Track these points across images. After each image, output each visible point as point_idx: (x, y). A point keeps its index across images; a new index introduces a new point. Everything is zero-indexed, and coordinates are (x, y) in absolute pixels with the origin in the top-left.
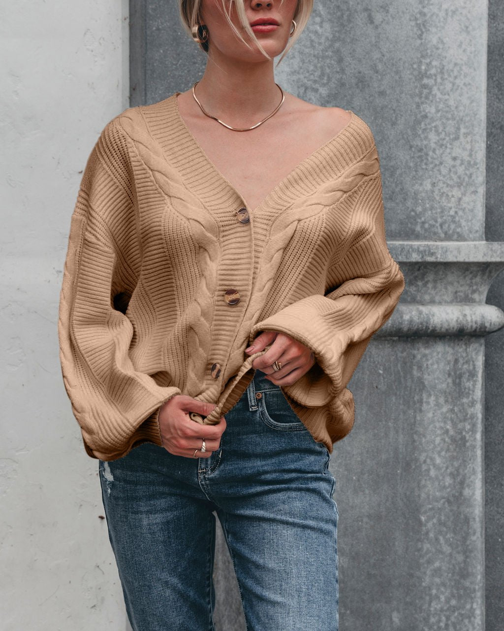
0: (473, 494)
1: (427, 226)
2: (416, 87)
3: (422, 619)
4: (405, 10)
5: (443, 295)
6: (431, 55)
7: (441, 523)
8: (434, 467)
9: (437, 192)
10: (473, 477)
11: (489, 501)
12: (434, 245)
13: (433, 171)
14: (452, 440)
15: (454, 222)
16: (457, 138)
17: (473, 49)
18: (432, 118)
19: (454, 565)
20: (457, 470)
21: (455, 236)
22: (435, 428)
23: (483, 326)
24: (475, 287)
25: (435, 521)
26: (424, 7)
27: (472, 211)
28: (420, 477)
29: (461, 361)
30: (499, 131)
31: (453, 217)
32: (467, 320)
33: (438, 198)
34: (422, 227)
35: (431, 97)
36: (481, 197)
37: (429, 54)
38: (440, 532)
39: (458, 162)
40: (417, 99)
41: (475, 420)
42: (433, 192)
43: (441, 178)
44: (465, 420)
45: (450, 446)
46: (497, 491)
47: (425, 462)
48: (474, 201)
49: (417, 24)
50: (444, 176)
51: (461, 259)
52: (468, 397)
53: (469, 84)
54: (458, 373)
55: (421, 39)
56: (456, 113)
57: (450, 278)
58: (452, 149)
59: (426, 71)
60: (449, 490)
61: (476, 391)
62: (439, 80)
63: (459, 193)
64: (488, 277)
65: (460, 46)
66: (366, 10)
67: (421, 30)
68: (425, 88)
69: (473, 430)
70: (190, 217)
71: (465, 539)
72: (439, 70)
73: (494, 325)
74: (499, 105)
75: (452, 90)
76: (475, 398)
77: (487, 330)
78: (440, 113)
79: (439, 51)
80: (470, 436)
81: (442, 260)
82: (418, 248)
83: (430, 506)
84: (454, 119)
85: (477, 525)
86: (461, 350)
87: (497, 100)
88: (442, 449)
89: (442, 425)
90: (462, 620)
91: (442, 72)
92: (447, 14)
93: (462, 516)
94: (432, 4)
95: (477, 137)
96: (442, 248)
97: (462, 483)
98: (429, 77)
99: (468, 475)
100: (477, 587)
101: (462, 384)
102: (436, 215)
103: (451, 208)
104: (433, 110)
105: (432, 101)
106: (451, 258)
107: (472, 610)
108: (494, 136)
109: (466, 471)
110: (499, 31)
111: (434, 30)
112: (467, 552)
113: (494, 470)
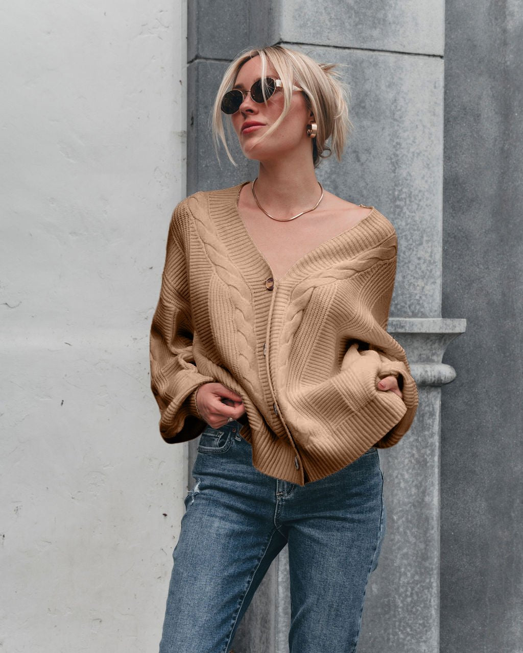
0: (432, 500)
1: (399, 307)
2: (391, 207)
3: (394, 589)
4: (383, 152)
5: (411, 357)
6: (402, 184)
7: (408, 521)
8: (404, 481)
9: (406, 283)
10: (432, 488)
11: (443, 505)
12: (403, 321)
13: (403, 267)
14: (417, 462)
15: (419, 304)
16: (421, 244)
17: (433, 180)
18: (403, 229)
19: (417, 551)
20: (421, 483)
21: (420, 314)
22: (405, 452)
23: (439, 379)
24: (434, 351)
25: (404, 519)
26: (396, 150)
27: (432, 296)
28: (393, 488)
29: (424, 404)
30: (453, 239)
31: (418, 301)
32: (428, 375)
33: (407, 287)
34: (396, 307)
35: (402, 215)
36: (439, 286)
37: (401, 183)
38: (408, 527)
39: (422, 261)
40: (392, 216)
41: (433, 447)
42: (404, 282)
43: (410, 272)
44: (427, 447)
45: (416, 466)
46: (451, 499)
47: (397, 477)
48: (434, 289)
49: (391, 162)
50: (412, 271)
51: (423, 331)
52: (429, 430)
53: (430, 205)
54: (421, 413)
55: (395, 173)
56: (420, 226)
57: (416, 344)
58: (417, 251)
59: (398, 195)
60: (414, 497)
61: (434, 426)
62: (408, 202)
63: (423, 283)
64: (444, 344)
65: (423, 178)
66: (355, 152)
67: (395, 167)
68: (398, 208)
69: (432, 454)
70: (229, 284)
71: (426, 532)
72: (408, 195)
73: (448, 378)
74: (453, 221)
75: (417, 209)
76: (434, 431)
77: (443, 382)
78: (409, 225)
79: (408, 182)
80: (430, 459)
81: (409, 331)
82: (392, 323)
83: (401, 509)
84: (418, 230)
85: (435, 523)
86: (424, 396)
87: (452, 218)
88: (409, 468)
89: (409, 450)
90: (423, 590)
91: (410, 197)
92: (413, 155)
93: (424, 516)
94: (403, 148)
95: (436, 243)
96: (410, 323)
97: (424, 492)
98: (401, 200)
99: (428, 487)
100: (434, 567)
101: (425, 421)
102: (405, 299)
103: (416, 294)
104: (404, 224)
105: (403, 217)
106: (416, 330)
107: (430, 584)
108: (450, 243)
109: (427, 484)
110: (453, 168)
111: (404, 166)
112: (427, 542)
113: (449, 483)
